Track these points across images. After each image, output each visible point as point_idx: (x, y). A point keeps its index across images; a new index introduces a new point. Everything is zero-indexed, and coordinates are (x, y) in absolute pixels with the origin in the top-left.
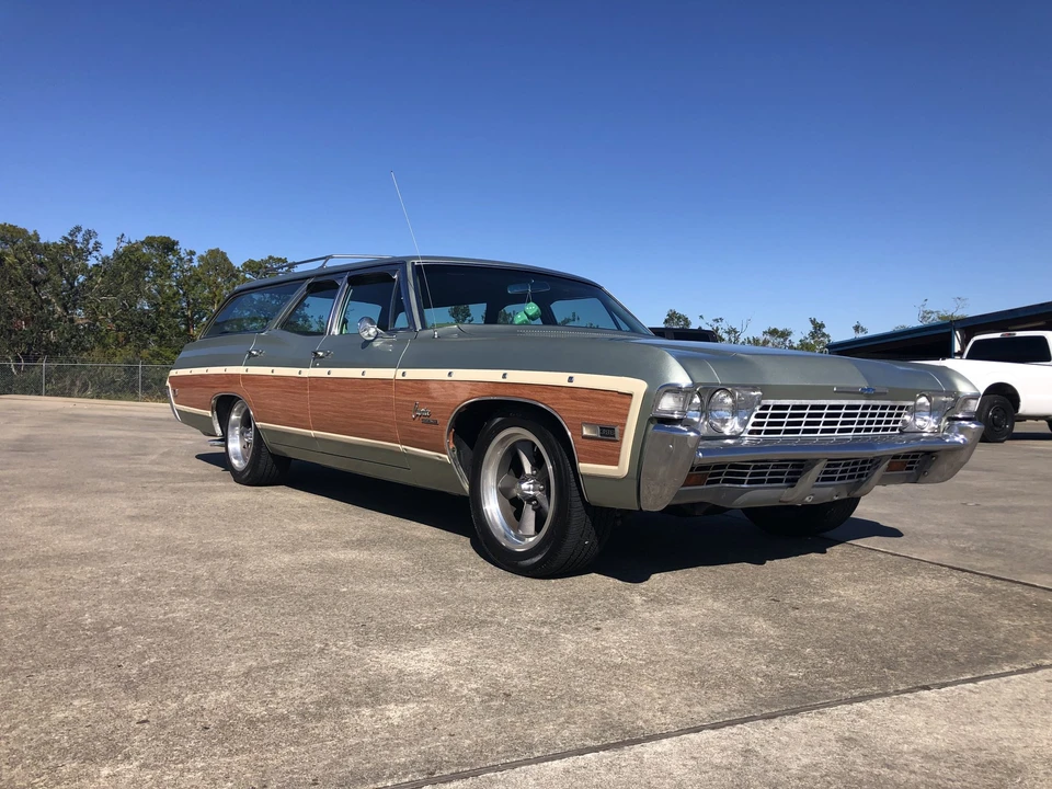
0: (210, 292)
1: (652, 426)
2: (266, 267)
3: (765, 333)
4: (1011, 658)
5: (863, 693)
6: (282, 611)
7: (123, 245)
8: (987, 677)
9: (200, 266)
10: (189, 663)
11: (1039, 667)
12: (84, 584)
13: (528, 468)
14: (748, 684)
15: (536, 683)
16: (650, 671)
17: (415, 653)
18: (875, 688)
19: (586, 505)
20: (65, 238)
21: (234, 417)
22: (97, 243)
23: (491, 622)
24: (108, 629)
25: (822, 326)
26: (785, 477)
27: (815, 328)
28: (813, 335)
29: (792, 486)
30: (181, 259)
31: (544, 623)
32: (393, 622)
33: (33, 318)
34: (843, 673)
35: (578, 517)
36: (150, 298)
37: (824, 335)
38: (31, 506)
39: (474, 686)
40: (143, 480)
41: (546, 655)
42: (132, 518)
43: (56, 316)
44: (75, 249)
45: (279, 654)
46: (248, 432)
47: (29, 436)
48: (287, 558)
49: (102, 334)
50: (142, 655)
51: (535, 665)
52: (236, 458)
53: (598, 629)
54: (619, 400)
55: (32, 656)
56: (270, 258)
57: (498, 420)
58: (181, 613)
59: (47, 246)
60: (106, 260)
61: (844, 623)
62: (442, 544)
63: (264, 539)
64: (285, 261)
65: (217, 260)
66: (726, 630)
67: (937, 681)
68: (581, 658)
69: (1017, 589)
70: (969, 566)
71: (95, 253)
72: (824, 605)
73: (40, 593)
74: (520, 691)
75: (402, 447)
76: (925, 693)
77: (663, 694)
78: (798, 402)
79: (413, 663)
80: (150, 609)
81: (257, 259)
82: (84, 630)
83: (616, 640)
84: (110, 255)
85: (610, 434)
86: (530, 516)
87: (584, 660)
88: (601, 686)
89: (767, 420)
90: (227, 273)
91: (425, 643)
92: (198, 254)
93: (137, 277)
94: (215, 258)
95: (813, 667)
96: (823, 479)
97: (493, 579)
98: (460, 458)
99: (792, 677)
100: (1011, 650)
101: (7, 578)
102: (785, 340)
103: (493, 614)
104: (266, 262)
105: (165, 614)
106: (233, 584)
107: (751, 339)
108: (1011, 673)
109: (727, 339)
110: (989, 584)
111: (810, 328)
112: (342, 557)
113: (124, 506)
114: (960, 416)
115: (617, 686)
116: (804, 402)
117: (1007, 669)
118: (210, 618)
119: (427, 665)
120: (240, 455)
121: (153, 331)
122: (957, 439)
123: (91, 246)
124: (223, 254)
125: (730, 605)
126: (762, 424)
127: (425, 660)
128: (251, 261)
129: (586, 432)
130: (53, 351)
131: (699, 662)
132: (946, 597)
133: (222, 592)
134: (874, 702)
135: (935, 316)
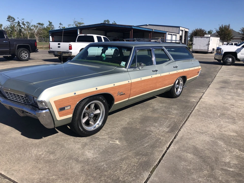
3: (37, 24)
25: (51, 23)
28: (49, 25)
37: (52, 25)
107: (33, 25)
109: (26, 25)
135: (77, 22)
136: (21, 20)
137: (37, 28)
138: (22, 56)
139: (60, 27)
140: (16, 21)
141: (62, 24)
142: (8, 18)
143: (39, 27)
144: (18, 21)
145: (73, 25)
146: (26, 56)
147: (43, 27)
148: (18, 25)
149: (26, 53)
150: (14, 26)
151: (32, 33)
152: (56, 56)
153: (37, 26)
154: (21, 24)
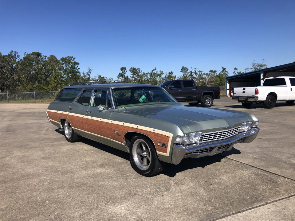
0: (52, 67)
1: (174, 145)
2: (67, 59)
3: (209, 71)
4: (261, 200)
5: (224, 215)
6: (86, 193)
7: (25, 55)
8: (254, 208)
9: (48, 60)
10: (66, 213)
11: (267, 203)
12: (36, 186)
13: (144, 149)
14: (198, 213)
15: (148, 216)
16: (175, 210)
17: (119, 207)
18: (227, 213)
19: (160, 161)
20: (9, 54)
21: (65, 124)
22: (18, 55)
23: (137, 194)
24: (44, 202)
25: (225, 69)
26: (208, 150)
27: (223, 69)
28: (223, 71)
29: (211, 152)
30: (43, 58)
31: (150, 194)
32: (113, 195)
33: (2, 78)
34: (221, 208)
35: (157, 164)
36: (35, 70)
37: (226, 71)
38: (16, 155)
39: (134, 217)
40: (43, 142)
41: (150, 206)
42: (43, 158)
43: (8, 77)
44: (12, 57)
45: (87, 208)
46: (70, 128)
47: (9, 125)
48: (84, 172)
49: (22, 81)
50: (54, 211)
51: (148, 209)
52: (67, 135)
53: (163, 195)
54: (166, 138)
55: (28, 213)
56: (68, 56)
57: (136, 136)
58: (61, 195)
59: (4, 56)
60: (21, 60)
61: (222, 189)
62: (123, 164)
63: (78, 165)
64: (72, 57)
65: (53, 58)
66: (194, 194)
67: (242, 210)
68: (159, 206)
69: (266, 174)
70: (256, 165)
71: (18, 58)
72: (218, 183)
73: (25, 190)
74: (145, 219)
75: (112, 140)
76: (239, 214)
77: (178, 218)
78: (211, 133)
79: (119, 210)
80: (53, 194)
81: (64, 57)
82: (39, 203)
83: (167, 199)
84: (22, 58)
85: (164, 145)
86: (145, 161)
87: (160, 207)
88: (164, 216)
89: (203, 138)
90: (56, 62)
91: (121, 203)
92: (47, 57)
93: (30, 65)
94: (52, 57)
95: (214, 206)
96: (218, 149)
97: (137, 178)
98: (127, 144)
99: (208, 210)
100: (261, 197)
101: (16, 185)
102: (215, 73)
103: (137, 191)
104: (67, 58)
105: (57, 196)
106: (73, 184)
107: (205, 73)
108: (260, 206)
109: (199, 74)
110: (260, 172)
111: (222, 69)
112: (98, 171)
113: (40, 154)
114: (254, 126)
115: (167, 215)
116: (212, 133)
117: (259, 205)
118: (68, 196)
119: (122, 211)
120: (68, 134)
121: (37, 80)
122: (253, 132)
123: (16, 56)
124: (55, 56)
125: (195, 184)
126: (202, 139)
127: (122, 209)
128: (63, 58)
129: (158, 144)
130: (8, 87)
131: (186, 206)
132: (248, 178)
133: (70, 187)
134: (227, 218)
135: (257, 65)
136: (194, 69)
137: (209, 76)
138: (206, 103)
139: (234, 72)
140: (189, 71)
141: (237, 69)
142: (181, 69)
143: (211, 75)
144: (191, 71)
145: (252, 68)
146: (210, 102)
147: (216, 74)
148: (190, 75)
149: (210, 100)
150: (187, 76)
151: (203, 82)
152: (239, 101)
153: (210, 74)
154: (193, 74)
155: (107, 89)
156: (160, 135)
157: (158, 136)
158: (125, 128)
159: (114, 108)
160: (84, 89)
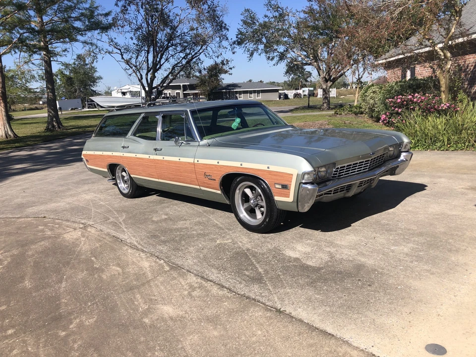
1: (301, 185)
26: (345, 189)
29: (348, 192)
54: (288, 176)
57: (240, 179)
75: (200, 187)
85: (286, 187)
89: (338, 172)
116: (350, 164)
126: (336, 174)
129: (277, 186)
155: (182, 113)
156: (277, 174)
157: (275, 175)
158: (221, 168)
159: (199, 140)
160: (142, 115)
